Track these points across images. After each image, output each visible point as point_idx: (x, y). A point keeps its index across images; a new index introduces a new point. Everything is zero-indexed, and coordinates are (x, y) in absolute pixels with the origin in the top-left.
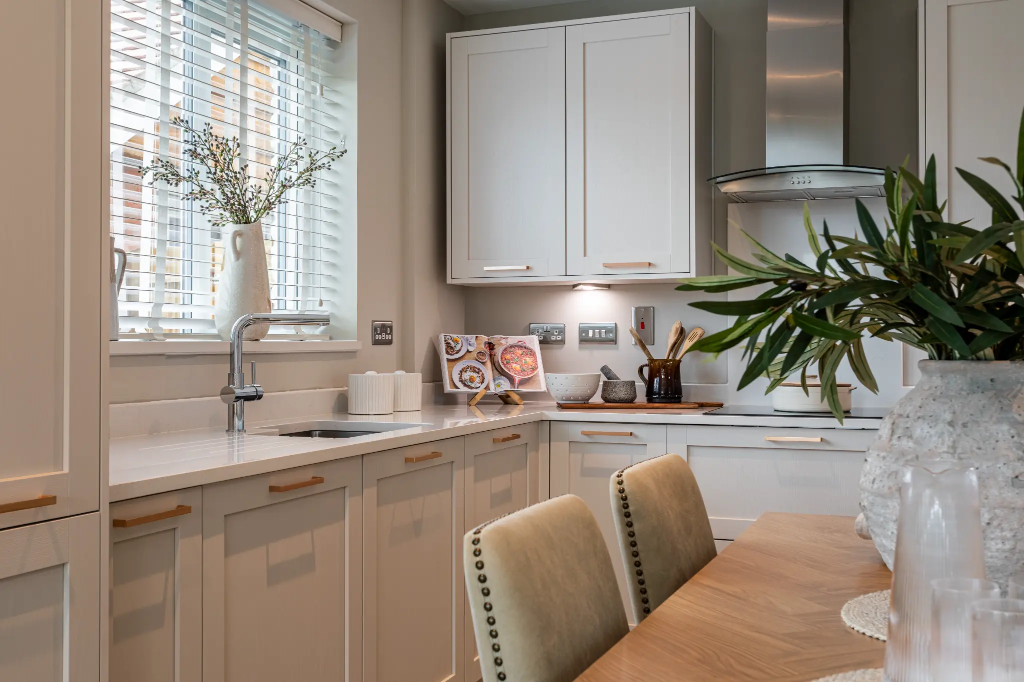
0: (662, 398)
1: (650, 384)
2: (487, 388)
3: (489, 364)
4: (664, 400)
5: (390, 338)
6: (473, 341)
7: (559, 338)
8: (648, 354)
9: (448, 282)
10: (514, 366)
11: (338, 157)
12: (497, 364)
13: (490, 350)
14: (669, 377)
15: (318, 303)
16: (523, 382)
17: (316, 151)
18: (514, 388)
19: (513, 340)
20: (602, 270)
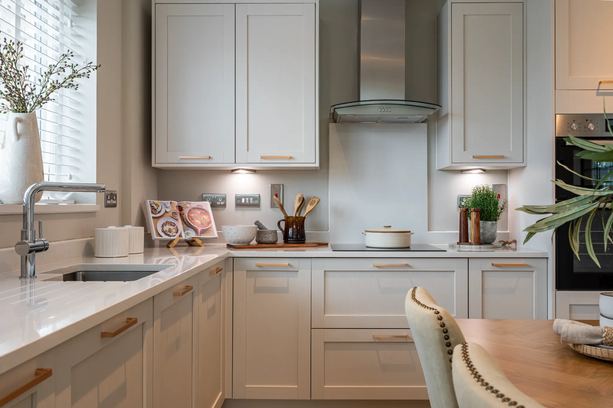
0: (295, 240)
1: (286, 233)
2: (180, 236)
3: (180, 220)
4: (296, 242)
5: (115, 203)
6: (169, 205)
7: (222, 203)
8: (285, 213)
9: (153, 166)
10: (196, 221)
11: (94, 70)
12: (185, 220)
13: (180, 211)
14: (298, 228)
15: (68, 177)
16: (203, 232)
17: (76, 64)
18: (198, 236)
19: (194, 204)
20: (259, 160)
